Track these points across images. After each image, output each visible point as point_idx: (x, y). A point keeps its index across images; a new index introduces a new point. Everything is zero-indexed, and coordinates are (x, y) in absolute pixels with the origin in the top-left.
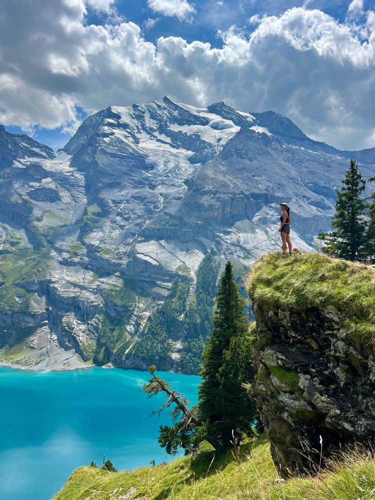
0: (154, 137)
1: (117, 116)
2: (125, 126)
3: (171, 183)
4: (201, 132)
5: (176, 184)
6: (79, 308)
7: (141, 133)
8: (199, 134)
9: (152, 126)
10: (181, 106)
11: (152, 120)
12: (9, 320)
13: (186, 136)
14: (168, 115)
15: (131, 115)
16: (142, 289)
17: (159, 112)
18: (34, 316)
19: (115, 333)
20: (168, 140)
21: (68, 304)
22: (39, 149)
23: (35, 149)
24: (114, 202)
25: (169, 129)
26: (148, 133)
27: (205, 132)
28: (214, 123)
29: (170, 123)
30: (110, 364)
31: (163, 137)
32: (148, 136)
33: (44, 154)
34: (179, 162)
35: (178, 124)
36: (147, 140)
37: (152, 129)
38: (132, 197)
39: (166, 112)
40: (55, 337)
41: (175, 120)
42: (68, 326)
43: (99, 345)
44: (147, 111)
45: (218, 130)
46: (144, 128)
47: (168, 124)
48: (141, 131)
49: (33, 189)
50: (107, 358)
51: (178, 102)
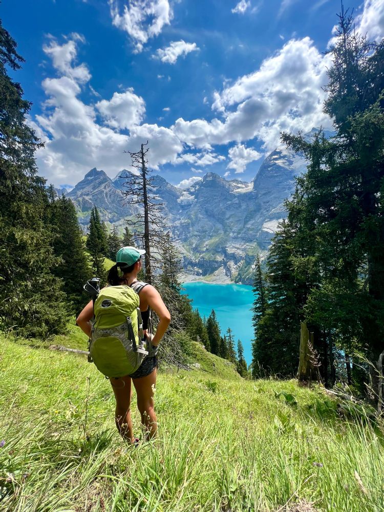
6: (235, 258)
12: (208, 264)
16: (264, 247)
18: (217, 262)
19: (246, 269)
21: (231, 256)
23: (239, 185)
24: (264, 203)
30: (240, 283)
33: (244, 186)
40: (224, 271)
42: (229, 266)
43: (239, 274)
50: (240, 280)
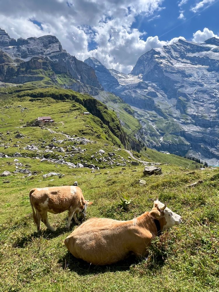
0: (179, 61)
1: (159, 53)
2: (164, 58)
3: (210, 83)
4: (208, 55)
5: (213, 83)
7: (172, 60)
8: (207, 56)
9: (176, 56)
10: (191, 43)
11: (175, 53)
13: (200, 58)
14: (184, 48)
15: (164, 51)
17: (178, 48)
20: (189, 62)
22: (121, 75)
24: (188, 94)
25: (187, 56)
26: (176, 60)
27: (211, 54)
28: (214, 49)
29: (187, 53)
31: (184, 60)
32: (176, 61)
33: (123, 77)
34: (203, 72)
35: (192, 53)
36: (176, 63)
37: (177, 57)
38: (197, 91)
39: (182, 47)
41: (188, 51)
42: (205, 149)
44: (171, 48)
45: (217, 52)
46: (173, 57)
47: (185, 53)
48: (172, 59)
49: (147, 93)
51: (188, 41)
